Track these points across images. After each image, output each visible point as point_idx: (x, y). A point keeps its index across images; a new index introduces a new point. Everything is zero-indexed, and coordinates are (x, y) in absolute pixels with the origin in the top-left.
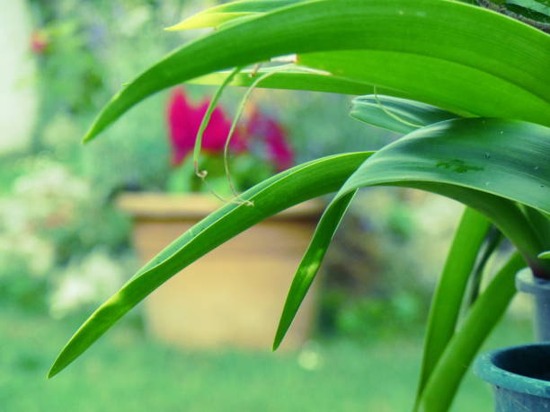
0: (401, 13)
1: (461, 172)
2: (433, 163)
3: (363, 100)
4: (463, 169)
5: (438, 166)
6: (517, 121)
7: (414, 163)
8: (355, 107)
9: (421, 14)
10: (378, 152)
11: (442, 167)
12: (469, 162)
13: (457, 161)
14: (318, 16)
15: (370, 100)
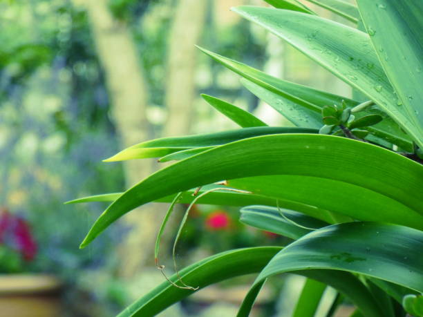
0: (308, 147)
1: (350, 262)
2: (328, 255)
3: (249, 209)
4: (350, 260)
5: (332, 257)
6: (389, 224)
7: (314, 256)
8: (243, 215)
9: (321, 148)
10: (285, 248)
11: (335, 259)
12: (355, 254)
13: (346, 254)
14: (247, 151)
15: (254, 210)
